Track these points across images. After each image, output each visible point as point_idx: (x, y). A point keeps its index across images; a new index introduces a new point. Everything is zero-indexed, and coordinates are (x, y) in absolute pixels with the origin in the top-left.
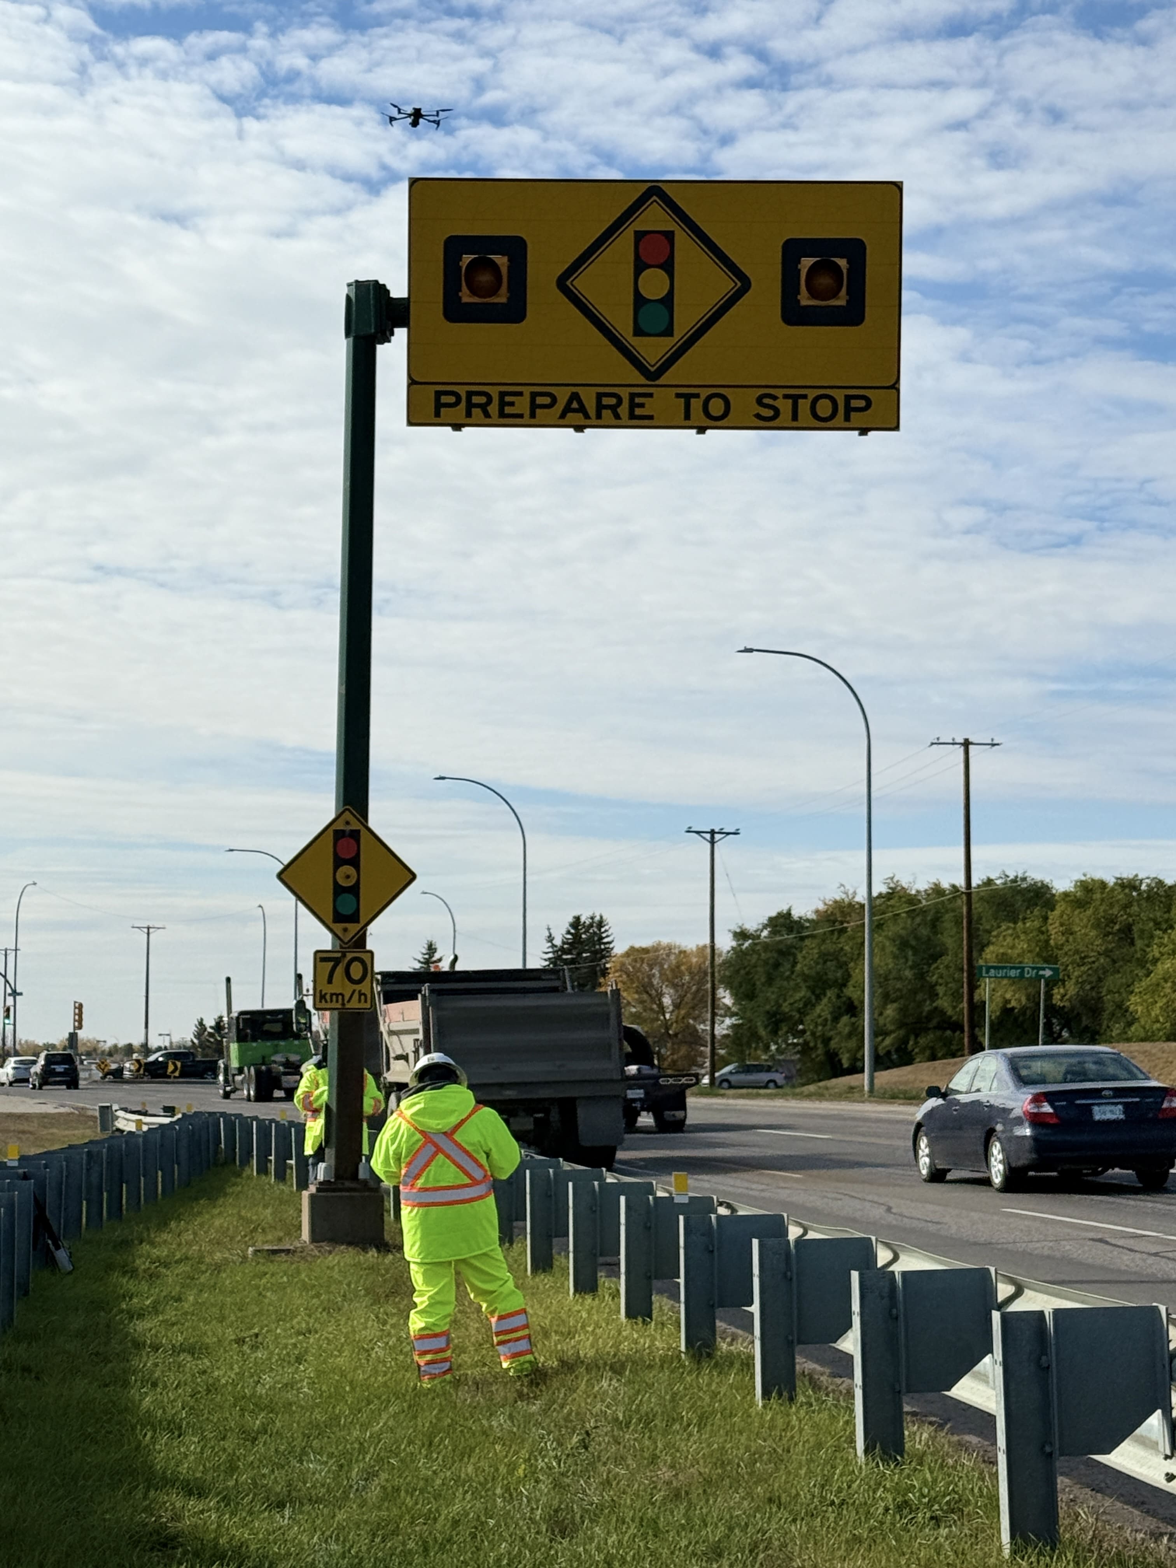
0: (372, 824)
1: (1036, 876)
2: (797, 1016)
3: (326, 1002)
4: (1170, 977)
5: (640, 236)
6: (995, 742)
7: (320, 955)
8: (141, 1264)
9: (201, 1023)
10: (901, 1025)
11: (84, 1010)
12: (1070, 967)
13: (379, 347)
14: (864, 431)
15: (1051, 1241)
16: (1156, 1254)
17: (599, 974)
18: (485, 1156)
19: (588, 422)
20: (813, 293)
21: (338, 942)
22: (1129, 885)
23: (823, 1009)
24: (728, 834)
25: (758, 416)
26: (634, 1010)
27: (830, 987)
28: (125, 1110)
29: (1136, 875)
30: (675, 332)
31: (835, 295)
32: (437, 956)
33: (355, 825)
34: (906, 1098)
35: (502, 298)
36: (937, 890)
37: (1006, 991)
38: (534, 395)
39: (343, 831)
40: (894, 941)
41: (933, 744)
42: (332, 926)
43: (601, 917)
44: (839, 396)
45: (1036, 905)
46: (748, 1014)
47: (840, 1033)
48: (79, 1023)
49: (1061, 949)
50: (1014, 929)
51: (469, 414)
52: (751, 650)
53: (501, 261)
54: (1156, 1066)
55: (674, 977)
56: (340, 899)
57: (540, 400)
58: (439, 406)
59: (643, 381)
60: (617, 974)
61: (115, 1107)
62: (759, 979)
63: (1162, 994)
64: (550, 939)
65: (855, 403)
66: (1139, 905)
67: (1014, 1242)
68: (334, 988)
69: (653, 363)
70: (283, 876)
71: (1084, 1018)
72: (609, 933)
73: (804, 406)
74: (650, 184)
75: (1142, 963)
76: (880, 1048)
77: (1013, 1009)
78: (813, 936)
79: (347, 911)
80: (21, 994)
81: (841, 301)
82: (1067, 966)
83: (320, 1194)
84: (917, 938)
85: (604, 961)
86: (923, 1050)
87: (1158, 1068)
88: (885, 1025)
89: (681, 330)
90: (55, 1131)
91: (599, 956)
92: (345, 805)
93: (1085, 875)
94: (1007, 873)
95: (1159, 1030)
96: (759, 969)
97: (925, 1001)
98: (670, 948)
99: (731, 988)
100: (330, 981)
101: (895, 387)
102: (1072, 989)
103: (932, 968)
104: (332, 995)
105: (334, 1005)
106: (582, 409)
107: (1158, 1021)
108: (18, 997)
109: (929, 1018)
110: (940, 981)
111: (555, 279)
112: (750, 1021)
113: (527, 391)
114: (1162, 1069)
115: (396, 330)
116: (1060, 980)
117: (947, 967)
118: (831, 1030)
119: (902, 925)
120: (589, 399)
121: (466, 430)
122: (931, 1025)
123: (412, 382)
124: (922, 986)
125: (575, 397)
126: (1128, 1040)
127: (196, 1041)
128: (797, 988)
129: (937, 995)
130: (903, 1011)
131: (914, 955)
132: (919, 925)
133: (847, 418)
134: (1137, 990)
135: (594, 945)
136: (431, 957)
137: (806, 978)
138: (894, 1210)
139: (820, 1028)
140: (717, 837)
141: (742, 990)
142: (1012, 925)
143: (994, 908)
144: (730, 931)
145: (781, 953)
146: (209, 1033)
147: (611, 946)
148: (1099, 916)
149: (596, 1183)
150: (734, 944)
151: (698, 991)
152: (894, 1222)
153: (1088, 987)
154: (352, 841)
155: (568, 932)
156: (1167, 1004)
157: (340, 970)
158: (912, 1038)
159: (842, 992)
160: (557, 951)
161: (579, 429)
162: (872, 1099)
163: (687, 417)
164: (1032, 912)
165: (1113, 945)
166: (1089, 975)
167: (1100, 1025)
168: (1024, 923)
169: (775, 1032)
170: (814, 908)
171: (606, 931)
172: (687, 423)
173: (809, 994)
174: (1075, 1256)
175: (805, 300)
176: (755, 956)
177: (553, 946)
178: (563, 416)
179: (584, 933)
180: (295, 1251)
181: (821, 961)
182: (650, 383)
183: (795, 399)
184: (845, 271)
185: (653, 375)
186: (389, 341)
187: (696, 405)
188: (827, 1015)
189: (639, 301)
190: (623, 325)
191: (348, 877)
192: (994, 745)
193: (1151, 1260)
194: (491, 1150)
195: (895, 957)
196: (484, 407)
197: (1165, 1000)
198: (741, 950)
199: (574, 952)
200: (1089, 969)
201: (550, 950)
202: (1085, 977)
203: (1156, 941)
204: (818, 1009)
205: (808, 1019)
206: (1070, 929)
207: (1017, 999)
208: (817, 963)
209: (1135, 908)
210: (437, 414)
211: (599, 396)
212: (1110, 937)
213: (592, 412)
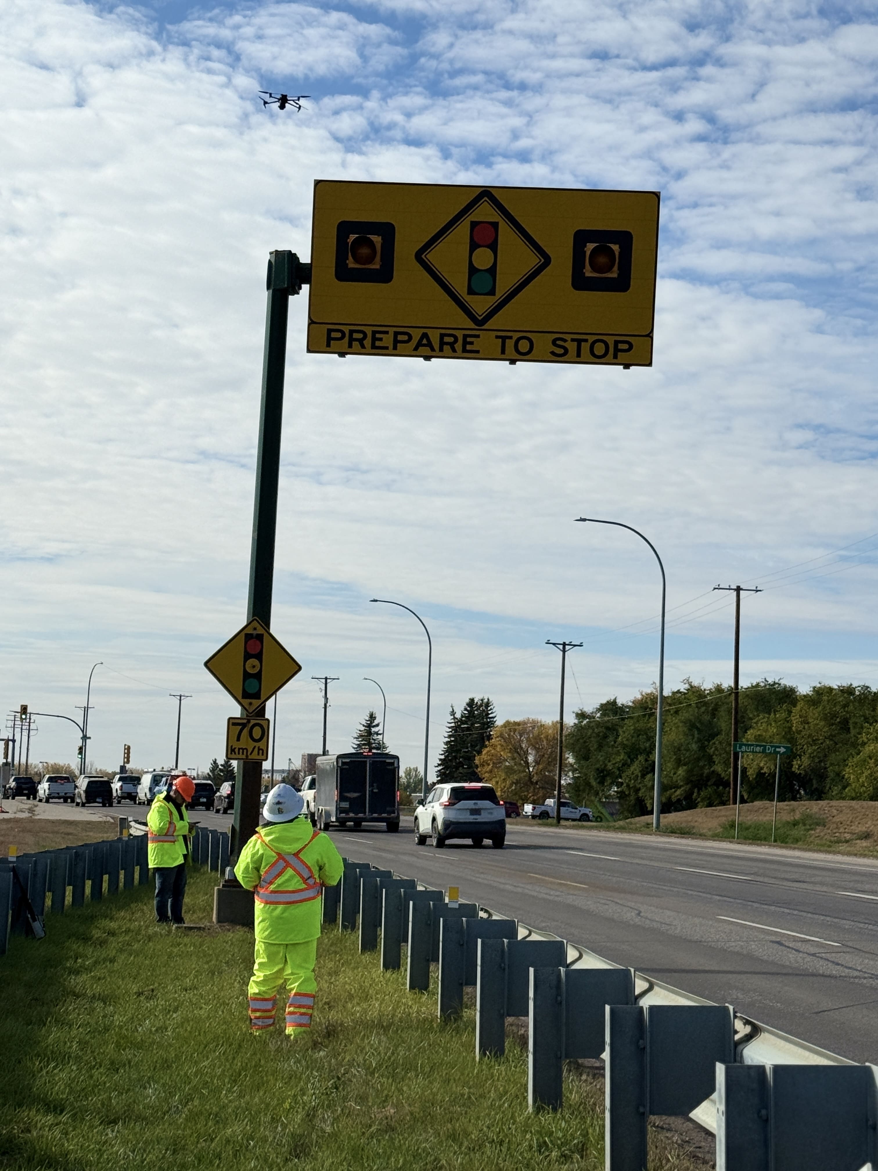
0: (272, 631)
1: (787, 682)
2: (618, 773)
3: (235, 753)
4: (873, 756)
5: (474, 225)
6: (758, 589)
7: (232, 721)
8: (96, 934)
9: (215, 762)
10: (688, 780)
11: (131, 751)
12: (805, 746)
13: (291, 298)
14: (627, 366)
15: (743, 942)
16: (814, 955)
17: (486, 738)
18: (318, 868)
19: (433, 354)
20: (595, 268)
21: (245, 712)
22: (849, 691)
23: (635, 768)
24: (575, 646)
25: (553, 353)
26: (507, 764)
27: (641, 753)
28: (136, 821)
29: (851, 685)
30: (497, 294)
31: (609, 269)
32: (376, 722)
33: (260, 631)
34: (681, 834)
35: (376, 265)
36: (719, 689)
37: (761, 761)
38: (396, 334)
39: (252, 634)
40: (685, 723)
41: (715, 589)
42: (241, 700)
43: (488, 699)
44: (611, 341)
45: (786, 702)
46: (584, 770)
47: (646, 786)
48: (127, 759)
49: (799, 734)
50: (768, 718)
51: (350, 346)
52: (584, 520)
53: (377, 239)
54: (857, 817)
55: (536, 743)
56: (247, 682)
57: (400, 338)
58: (329, 339)
59: (473, 326)
60: (497, 739)
61: (130, 819)
62: (593, 746)
63: (868, 767)
64: (453, 713)
65: (621, 346)
66: (854, 705)
67: (718, 941)
68: (242, 744)
69: (480, 314)
70: (208, 664)
71: (814, 782)
72: (494, 711)
73: (585, 347)
74: (484, 189)
75: (854, 745)
76: (673, 796)
77: (765, 773)
78: (632, 718)
79: (252, 691)
80: (89, 738)
81: (614, 274)
82: (803, 746)
83: (224, 889)
84: (700, 721)
85: (489, 729)
86: (703, 800)
87: (858, 819)
88: (677, 781)
89: (501, 291)
90: (91, 834)
91: (486, 726)
92: (253, 616)
93: (820, 683)
94: (767, 679)
95: (865, 792)
96: (592, 739)
97: (705, 765)
98: (534, 722)
99: (573, 752)
100: (238, 739)
101: (650, 336)
102: (806, 761)
103: (711, 743)
104: (239, 749)
105: (240, 756)
106: (430, 345)
107: (863, 786)
108: (88, 741)
109: (708, 778)
110: (717, 753)
111: (414, 254)
112: (586, 775)
113: (392, 330)
114: (861, 819)
115: (303, 286)
116: (798, 755)
117: (720, 743)
118: (640, 783)
119: (691, 713)
120: (435, 337)
121: (348, 356)
122: (709, 783)
123: (312, 322)
124: (704, 756)
125: (425, 336)
126: (844, 799)
127: (210, 774)
128: (618, 753)
129: (714, 762)
130: (690, 772)
131: (698, 734)
132: (703, 713)
133: (615, 357)
134: (850, 764)
135: (483, 718)
136: (371, 723)
137: (624, 746)
138: (642, 914)
139: (633, 782)
140: (567, 647)
141: (581, 753)
142: (767, 716)
143: (756, 703)
144: (573, 712)
145: (608, 728)
146: (220, 769)
147: (495, 720)
148: (826, 712)
149: (402, 890)
150: (576, 721)
151: (552, 752)
152: (639, 923)
153: (817, 760)
154: (258, 642)
155: (466, 709)
156: (871, 775)
157: (245, 731)
158: (696, 790)
159: (649, 757)
160: (457, 722)
161: (427, 358)
162: (658, 833)
163: (503, 352)
164: (781, 707)
165: (836, 732)
166: (819, 752)
167: (825, 787)
168: (775, 715)
169: (602, 782)
170: (632, 699)
171: (491, 709)
172: (503, 356)
173: (626, 757)
174: (756, 953)
175: (588, 272)
176: (590, 731)
177: (455, 718)
178: (416, 349)
179: (477, 710)
180: (204, 929)
181: (635, 735)
182: (477, 327)
183: (579, 342)
184: (617, 254)
185: (480, 322)
186: (298, 294)
187: (510, 344)
188: (637, 772)
189: (473, 270)
190: (460, 285)
191: (254, 667)
192: (757, 591)
193: (809, 959)
194: (325, 864)
195: (685, 734)
196: (361, 341)
197: (869, 772)
198: (581, 727)
199: (469, 723)
200: (818, 748)
201: (453, 721)
202: (815, 754)
203: (865, 730)
204: (632, 768)
205: (624, 775)
206: (807, 720)
207: (766, 766)
208: (633, 737)
209: (851, 707)
210: (328, 345)
211: (442, 336)
212: (834, 727)
213: (436, 346)
